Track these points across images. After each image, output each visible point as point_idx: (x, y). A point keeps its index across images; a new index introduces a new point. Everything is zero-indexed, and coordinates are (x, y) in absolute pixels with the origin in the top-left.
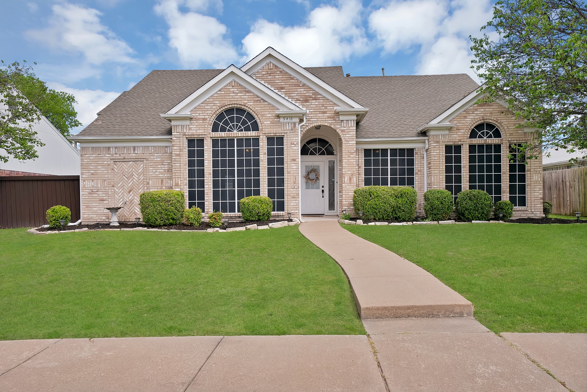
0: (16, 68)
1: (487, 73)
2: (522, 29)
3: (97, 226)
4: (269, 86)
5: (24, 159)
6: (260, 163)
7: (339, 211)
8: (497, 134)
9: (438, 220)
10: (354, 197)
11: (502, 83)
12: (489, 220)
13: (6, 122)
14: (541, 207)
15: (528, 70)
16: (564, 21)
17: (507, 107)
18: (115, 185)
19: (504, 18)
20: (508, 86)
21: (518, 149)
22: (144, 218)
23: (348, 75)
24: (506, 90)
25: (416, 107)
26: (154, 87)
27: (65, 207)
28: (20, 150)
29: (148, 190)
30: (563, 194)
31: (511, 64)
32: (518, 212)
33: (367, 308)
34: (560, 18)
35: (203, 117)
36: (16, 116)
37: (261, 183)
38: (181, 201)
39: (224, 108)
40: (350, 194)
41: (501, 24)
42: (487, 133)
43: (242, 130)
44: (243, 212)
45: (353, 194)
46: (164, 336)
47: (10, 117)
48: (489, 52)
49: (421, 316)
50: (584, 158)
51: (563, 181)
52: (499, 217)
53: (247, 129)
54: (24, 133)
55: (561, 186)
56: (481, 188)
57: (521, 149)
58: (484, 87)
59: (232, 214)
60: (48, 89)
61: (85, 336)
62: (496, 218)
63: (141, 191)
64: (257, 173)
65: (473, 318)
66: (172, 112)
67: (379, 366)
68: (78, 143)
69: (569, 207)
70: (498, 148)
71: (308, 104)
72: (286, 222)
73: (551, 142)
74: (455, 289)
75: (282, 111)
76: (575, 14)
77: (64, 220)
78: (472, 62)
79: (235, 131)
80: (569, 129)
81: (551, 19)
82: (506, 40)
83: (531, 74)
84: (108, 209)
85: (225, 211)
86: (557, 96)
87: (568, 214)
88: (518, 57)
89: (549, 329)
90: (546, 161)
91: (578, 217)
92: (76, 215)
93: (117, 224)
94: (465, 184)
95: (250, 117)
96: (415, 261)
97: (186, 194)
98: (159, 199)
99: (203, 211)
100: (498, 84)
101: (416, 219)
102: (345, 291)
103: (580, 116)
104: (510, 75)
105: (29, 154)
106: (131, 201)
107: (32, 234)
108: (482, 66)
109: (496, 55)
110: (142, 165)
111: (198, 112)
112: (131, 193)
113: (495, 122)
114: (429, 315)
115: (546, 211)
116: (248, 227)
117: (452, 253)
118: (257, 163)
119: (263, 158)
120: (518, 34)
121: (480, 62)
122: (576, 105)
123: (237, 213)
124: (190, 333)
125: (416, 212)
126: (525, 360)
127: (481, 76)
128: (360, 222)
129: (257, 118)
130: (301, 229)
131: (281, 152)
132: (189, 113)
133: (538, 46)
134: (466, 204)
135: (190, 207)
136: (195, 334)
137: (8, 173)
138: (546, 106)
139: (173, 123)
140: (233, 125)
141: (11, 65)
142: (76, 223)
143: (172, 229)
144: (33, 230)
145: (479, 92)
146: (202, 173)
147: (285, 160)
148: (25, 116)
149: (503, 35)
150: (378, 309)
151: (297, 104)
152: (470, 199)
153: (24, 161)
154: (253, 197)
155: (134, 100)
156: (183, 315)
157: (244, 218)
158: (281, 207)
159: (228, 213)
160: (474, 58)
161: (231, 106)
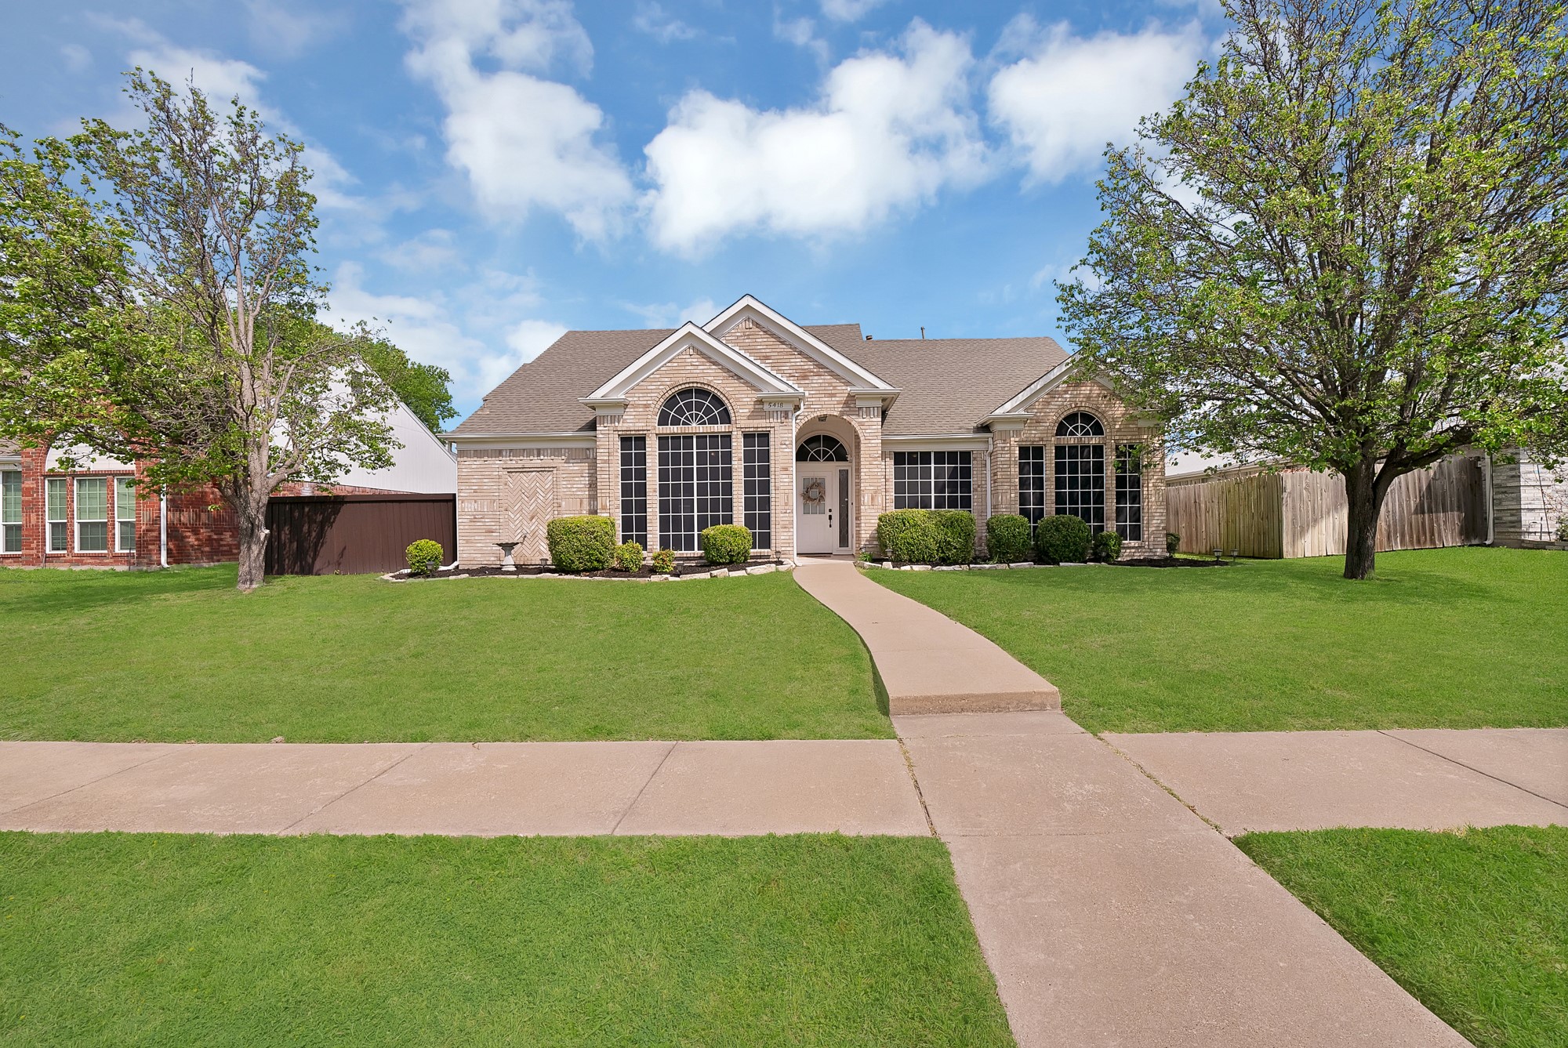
0: (363, 330)
1: (1081, 336)
2: (1133, 271)
3: (483, 571)
4: (747, 355)
5: (374, 468)
6: (734, 474)
7: (854, 548)
8: (1098, 430)
9: (1010, 561)
10: (879, 526)
11: (1104, 352)
12: (1085, 562)
13: (347, 413)
14: (1163, 540)
15: (1143, 334)
16: (1195, 259)
17: (1112, 388)
18: (509, 508)
19: (1105, 254)
20: (1112, 356)
21: (1130, 453)
22: (554, 558)
23: (869, 338)
24: (1111, 363)
25: (974, 388)
26: (569, 357)
27: (433, 542)
28: (367, 455)
29: (560, 516)
30: (1196, 521)
31: (1117, 324)
32: (1130, 549)
33: (898, 699)
34: (1189, 255)
35: (645, 402)
36: (363, 404)
37: (734, 504)
38: (610, 532)
39: (676, 389)
40: (873, 521)
41: (1100, 263)
42: (1083, 428)
43: (704, 423)
44: (705, 549)
45: (878, 521)
46: (586, 740)
47: (353, 405)
48: (1083, 305)
49: (982, 710)
50: (1225, 466)
51: (1195, 502)
52: (1101, 557)
53: (713, 421)
54: (374, 428)
55: (1193, 510)
56: (1074, 512)
57: (1134, 452)
58: (1078, 357)
59: (689, 553)
60: (410, 362)
61: (467, 739)
62: (1097, 559)
63: (549, 518)
64: (728, 489)
65: (1060, 712)
66: (598, 395)
67: (917, 787)
68: (454, 445)
69: (1204, 541)
70: (1098, 450)
71: (807, 382)
72: (774, 565)
73: (1177, 443)
74: (1033, 668)
75: (766, 393)
76: (1210, 250)
77: (432, 563)
78: (1058, 319)
79: (694, 425)
80: (1204, 422)
81: (1175, 256)
82: (1109, 287)
83: (1147, 338)
84: (500, 545)
85: (677, 547)
86: (1187, 373)
87: (1204, 552)
88: (1127, 313)
89: (1174, 728)
90: (1171, 471)
91: (1218, 557)
92: (452, 554)
93: (513, 569)
94: (1049, 507)
95: (718, 401)
96: (973, 625)
97: (619, 522)
98: (577, 529)
99: (645, 548)
100: (1098, 354)
101: (975, 561)
102: (864, 671)
103: (1219, 403)
104: (1115, 339)
105: (381, 460)
106: (534, 533)
107: (387, 581)
108: (1073, 327)
109: (1094, 309)
110: (550, 477)
111: (637, 395)
112: (534, 520)
113: (1093, 412)
114: (994, 708)
115: (1171, 547)
116: (715, 573)
117: (1028, 613)
118: (728, 473)
119: (738, 465)
120: (1126, 277)
121: (1070, 320)
122: (1212, 385)
123: (697, 552)
124: (624, 736)
125: (975, 551)
126: (1137, 775)
127: (1072, 340)
128: (888, 565)
129: (728, 405)
130: (796, 576)
131: (765, 456)
132: (623, 397)
133: (1157, 296)
134: (1051, 537)
135: (624, 543)
136: (633, 738)
137: (350, 489)
138: (1169, 388)
139: (599, 412)
140: (691, 415)
141: (355, 326)
142: (451, 567)
143: (596, 576)
144: (387, 577)
145: (1071, 365)
146: (642, 490)
147: (772, 469)
148: (376, 403)
149: (1104, 279)
150: (916, 699)
151: (790, 383)
152: (1057, 530)
153: (374, 471)
154: (722, 526)
155: (538, 377)
156: (615, 710)
157: (707, 559)
158: (765, 542)
159: (683, 552)
160: (1061, 314)
161: (687, 386)
